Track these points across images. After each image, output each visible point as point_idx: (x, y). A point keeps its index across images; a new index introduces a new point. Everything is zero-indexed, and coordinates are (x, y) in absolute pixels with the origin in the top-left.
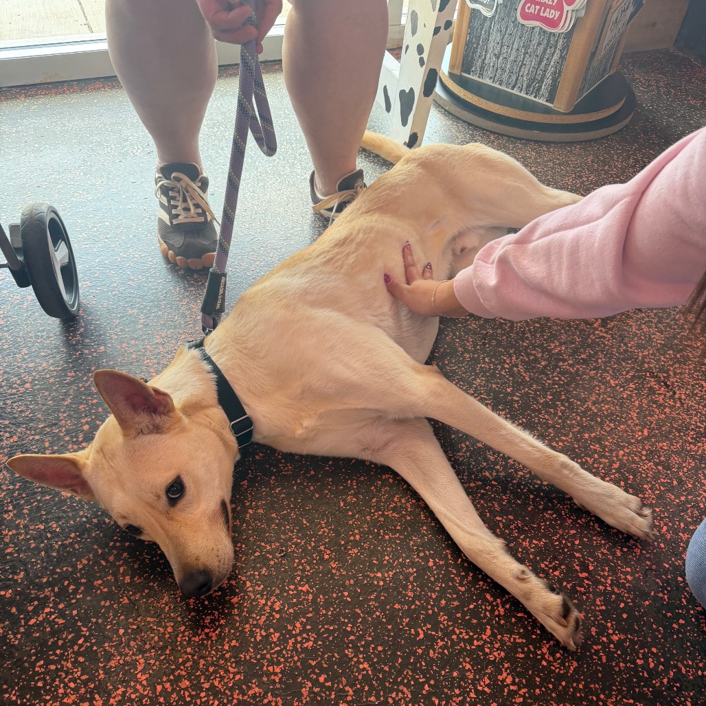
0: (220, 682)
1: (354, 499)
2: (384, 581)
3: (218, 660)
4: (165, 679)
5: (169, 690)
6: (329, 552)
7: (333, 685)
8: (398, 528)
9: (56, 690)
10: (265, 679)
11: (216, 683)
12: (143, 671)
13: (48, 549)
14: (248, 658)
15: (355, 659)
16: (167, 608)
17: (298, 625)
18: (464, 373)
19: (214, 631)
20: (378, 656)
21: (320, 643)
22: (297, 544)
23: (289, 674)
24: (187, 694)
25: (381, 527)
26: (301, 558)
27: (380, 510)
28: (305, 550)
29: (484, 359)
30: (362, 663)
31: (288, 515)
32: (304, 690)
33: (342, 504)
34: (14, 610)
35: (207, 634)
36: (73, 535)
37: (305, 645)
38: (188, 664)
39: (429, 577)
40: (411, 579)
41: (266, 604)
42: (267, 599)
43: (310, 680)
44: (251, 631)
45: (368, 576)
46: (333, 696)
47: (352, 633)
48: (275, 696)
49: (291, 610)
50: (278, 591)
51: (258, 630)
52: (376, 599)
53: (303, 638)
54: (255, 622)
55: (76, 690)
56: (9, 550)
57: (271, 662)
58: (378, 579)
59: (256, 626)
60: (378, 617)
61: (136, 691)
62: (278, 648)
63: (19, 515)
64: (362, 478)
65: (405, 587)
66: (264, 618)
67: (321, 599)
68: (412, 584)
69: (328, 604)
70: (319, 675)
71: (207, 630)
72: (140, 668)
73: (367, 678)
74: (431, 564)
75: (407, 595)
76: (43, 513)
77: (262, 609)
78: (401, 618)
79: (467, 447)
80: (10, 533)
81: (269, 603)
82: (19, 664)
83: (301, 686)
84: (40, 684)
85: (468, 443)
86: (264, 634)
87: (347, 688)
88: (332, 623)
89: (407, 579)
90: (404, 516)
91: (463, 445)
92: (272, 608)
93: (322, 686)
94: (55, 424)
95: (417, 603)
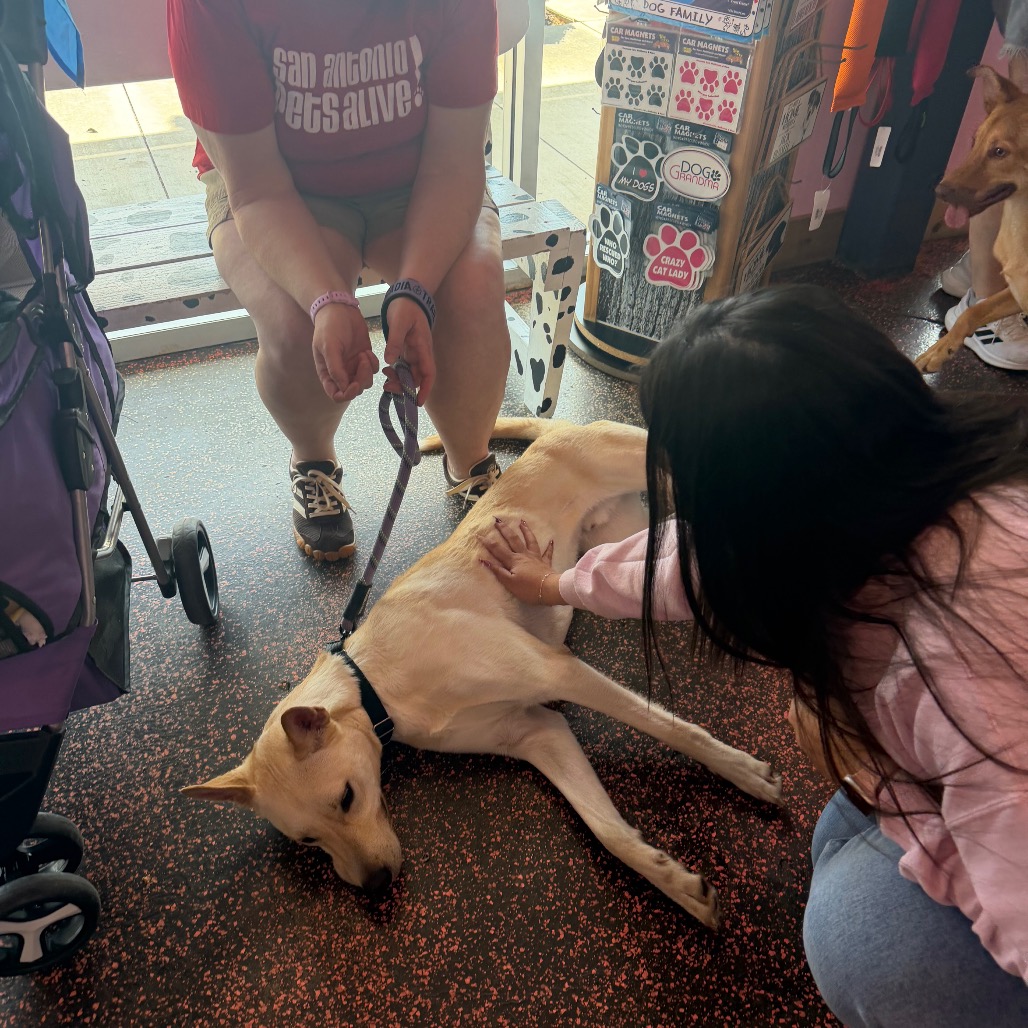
0: (373, 985)
1: (495, 799)
2: (526, 883)
3: (370, 965)
4: (322, 984)
5: (327, 994)
6: (471, 855)
7: (479, 986)
8: (539, 827)
9: (224, 998)
10: (415, 982)
11: (370, 987)
12: (302, 978)
13: (207, 862)
14: (398, 962)
15: (499, 961)
16: (320, 917)
17: (444, 930)
18: (602, 657)
19: (365, 938)
20: (520, 956)
21: (465, 946)
22: (440, 848)
23: (437, 977)
24: (343, 998)
25: (522, 827)
26: (444, 863)
27: (520, 809)
28: (448, 854)
29: (622, 641)
30: (506, 965)
31: (430, 818)
32: (451, 991)
33: (483, 805)
34: (179, 923)
35: (359, 941)
36: (228, 848)
37: (451, 949)
38: (344, 970)
39: (569, 877)
40: (552, 879)
41: (412, 910)
42: (413, 906)
43: (458, 982)
44: (399, 937)
45: (510, 879)
46: (479, 997)
47: (495, 936)
48: (424, 997)
49: (437, 916)
50: (423, 897)
51: (406, 936)
52: (519, 901)
53: (449, 943)
54: (403, 928)
55: (242, 997)
56: (170, 865)
57: (420, 966)
58: (520, 881)
59: (405, 931)
60: (520, 919)
61: (297, 997)
62: (425, 953)
63: (176, 830)
64: (502, 776)
65: (546, 889)
66: (411, 924)
67: (465, 904)
68: (552, 884)
69: (471, 908)
70: (465, 977)
71: (358, 937)
72: (299, 975)
73: (509, 979)
74: (571, 863)
75: (547, 896)
76: (199, 827)
77: (409, 915)
78: (542, 920)
79: (606, 737)
80: (170, 848)
81: (415, 909)
82: (188, 974)
83: (449, 987)
84: (209, 993)
85: (607, 733)
86: (412, 939)
87: (491, 989)
88: (475, 926)
89: (548, 881)
90: (544, 815)
91: (602, 736)
92: (419, 915)
93: (468, 986)
94: (204, 735)
95: (558, 903)
